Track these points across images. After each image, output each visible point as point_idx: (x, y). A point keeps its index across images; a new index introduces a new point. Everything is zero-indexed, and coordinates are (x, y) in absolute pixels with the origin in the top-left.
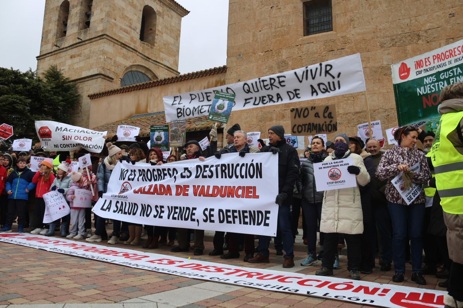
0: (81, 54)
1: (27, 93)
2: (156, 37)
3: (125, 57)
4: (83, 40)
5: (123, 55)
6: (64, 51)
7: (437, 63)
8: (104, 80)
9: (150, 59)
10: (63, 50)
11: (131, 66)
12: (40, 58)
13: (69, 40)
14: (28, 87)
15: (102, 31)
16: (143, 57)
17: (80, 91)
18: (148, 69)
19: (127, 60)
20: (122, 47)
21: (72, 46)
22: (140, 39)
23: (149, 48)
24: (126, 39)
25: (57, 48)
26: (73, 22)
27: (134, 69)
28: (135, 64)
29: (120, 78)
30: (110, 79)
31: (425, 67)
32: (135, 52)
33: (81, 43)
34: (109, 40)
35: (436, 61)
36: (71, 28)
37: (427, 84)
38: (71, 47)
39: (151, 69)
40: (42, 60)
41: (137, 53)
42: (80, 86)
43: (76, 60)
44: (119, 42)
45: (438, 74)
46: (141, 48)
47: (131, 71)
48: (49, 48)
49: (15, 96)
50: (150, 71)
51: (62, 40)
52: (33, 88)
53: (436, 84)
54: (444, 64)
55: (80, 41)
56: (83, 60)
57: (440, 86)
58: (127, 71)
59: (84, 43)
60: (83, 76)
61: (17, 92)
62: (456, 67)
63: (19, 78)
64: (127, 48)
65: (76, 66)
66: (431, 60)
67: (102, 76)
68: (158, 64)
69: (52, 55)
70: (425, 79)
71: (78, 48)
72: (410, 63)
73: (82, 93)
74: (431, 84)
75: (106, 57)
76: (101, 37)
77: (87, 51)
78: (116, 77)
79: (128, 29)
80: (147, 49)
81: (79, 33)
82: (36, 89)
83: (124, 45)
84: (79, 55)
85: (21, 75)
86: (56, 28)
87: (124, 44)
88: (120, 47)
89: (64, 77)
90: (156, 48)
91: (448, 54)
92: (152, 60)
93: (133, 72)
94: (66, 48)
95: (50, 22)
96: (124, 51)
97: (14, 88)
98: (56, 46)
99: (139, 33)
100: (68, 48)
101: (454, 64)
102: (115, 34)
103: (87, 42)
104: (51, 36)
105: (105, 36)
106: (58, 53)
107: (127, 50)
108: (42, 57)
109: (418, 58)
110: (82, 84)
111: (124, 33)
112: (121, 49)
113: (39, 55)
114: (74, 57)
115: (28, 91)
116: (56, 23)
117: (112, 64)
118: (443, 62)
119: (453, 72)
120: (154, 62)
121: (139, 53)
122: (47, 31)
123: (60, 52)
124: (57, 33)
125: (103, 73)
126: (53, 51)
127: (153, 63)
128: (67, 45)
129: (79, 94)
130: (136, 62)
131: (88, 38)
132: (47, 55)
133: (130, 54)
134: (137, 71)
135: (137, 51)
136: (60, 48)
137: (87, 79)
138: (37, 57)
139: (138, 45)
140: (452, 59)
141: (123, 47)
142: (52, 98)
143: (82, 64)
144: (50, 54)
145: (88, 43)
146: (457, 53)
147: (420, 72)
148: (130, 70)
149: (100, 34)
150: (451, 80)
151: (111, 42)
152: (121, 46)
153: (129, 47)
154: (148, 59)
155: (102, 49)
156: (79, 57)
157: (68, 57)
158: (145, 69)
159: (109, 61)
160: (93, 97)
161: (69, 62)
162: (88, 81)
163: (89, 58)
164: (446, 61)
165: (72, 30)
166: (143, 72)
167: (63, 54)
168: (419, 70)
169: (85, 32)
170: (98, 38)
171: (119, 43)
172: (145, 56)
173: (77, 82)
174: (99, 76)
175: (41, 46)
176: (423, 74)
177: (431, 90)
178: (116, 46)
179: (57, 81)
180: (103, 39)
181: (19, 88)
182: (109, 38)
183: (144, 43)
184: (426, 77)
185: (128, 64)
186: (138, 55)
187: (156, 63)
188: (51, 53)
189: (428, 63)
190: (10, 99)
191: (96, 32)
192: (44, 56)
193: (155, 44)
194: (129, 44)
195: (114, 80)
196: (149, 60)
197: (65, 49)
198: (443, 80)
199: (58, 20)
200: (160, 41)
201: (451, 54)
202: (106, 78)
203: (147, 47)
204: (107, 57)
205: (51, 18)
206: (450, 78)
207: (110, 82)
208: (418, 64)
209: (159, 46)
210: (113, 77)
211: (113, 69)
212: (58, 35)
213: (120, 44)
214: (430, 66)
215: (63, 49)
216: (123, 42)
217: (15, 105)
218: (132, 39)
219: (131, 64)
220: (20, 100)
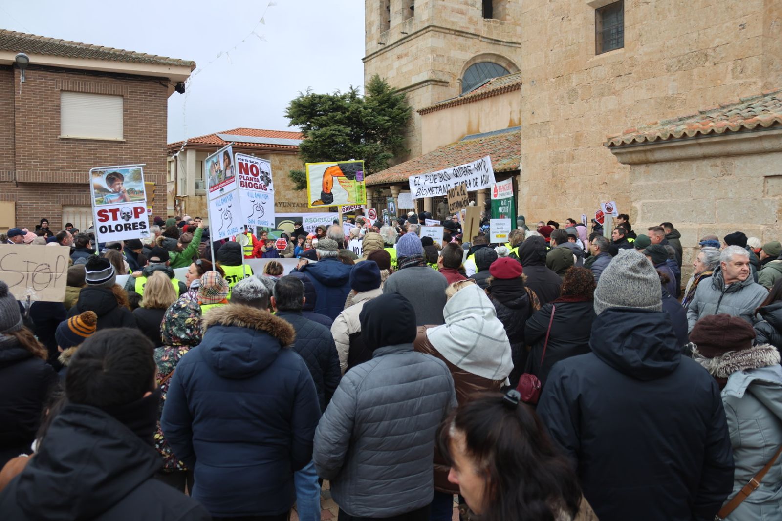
0: (408, 53)
1: (347, 121)
2: (508, 6)
3: (463, 48)
4: (409, 34)
5: (459, 46)
6: (390, 50)
8: (437, 86)
9: (500, 41)
10: (388, 49)
11: (474, 58)
12: (366, 60)
13: (394, 36)
14: (347, 114)
15: (428, 20)
16: (489, 41)
17: (411, 103)
18: (499, 57)
19: (466, 51)
20: (457, 35)
21: (398, 43)
22: (483, 16)
23: (498, 25)
24: (461, 23)
25: (382, 47)
26: (396, 10)
27: (479, 60)
28: (478, 53)
29: (459, 79)
30: (445, 83)
32: (477, 37)
33: (406, 39)
34: (437, 31)
36: (395, 18)
38: (396, 45)
39: (503, 54)
40: (368, 62)
41: (480, 38)
42: (411, 96)
43: (404, 60)
44: (452, 30)
46: (486, 29)
47: (475, 64)
48: (375, 47)
49: (333, 128)
50: (503, 57)
51: (387, 34)
52: (353, 113)
55: (405, 35)
56: (411, 61)
58: (469, 65)
59: (409, 38)
60: (413, 82)
61: (336, 122)
63: (336, 104)
64: (464, 35)
65: (404, 70)
67: (433, 83)
68: (514, 45)
69: (378, 56)
71: (404, 44)
73: (414, 105)
75: (435, 56)
76: (427, 30)
77: (413, 49)
78: (452, 78)
79: (464, 7)
80: (495, 27)
81: (404, 24)
82: (356, 113)
83: (460, 33)
84: (406, 55)
85: (338, 101)
86: (379, 18)
87: (458, 31)
88: (453, 36)
89: (389, 87)
90: (509, 22)
92: (503, 42)
93: (477, 65)
94: (392, 45)
95: (371, 11)
96: (461, 40)
97: (333, 117)
98: (381, 44)
99: (481, 9)
100: (394, 46)
102: (446, 20)
103: (412, 37)
104: (375, 29)
105: (431, 28)
106: (384, 53)
107: (465, 38)
108: (368, 59)
110: (412, 93)
111: (458, 15)
112: (455, 38)
113: (364, 56)
114: (402, 57)
115: (348, 118)
116: (379, 11)
117: (446, 62)
120: (508, 44)
121: (483, 37)
122: (370, 23)
123: (386, 52)
124: (381, 25)
125: (434, 77)
126: (378, 50)
127: (505, 46)
128: (392, 42)
129: (410, 106)
130: (479, 51)
131: (413, 31)
132: (373, 56)
133: (470, 42)
134: (484, 62)
135: (479, 36)
136: (386, 46)
137: (417, 87)
138: (363, 59)
139: (482, 25)
141: (459, 35)
142: (376, 120)
143: (410, 67)
144: (376, 55)
145: (414, 38)
148: (473, 63)
149: (426, 25)
151: (440, 34)
152: (454, 34)
153: (467, 33)
154: (496, 42)
155: (429, 45)
156: (406, 58)
157: (395, 57)
158: (495, 57)
159: (441, 59)
160: (423, 112)
161: (396, 64)
162: (418, 89)
163: (416, 58)
165: (396, 20)
166: (493, 61)
167: (389, 54)
169: (410, 22)
170: (424, 31)
171: (451, 32)
172: (492, 39)
173: (407, 91)
174: (429, 83)
175: (366, 44)
178: (448, 36)
179: (382, 95)
180: (429, 31)
181: (338, 117)
182: (437, 29)
183: (489, 21)
185: (468, 56)
186: (481, 41)
187: (511, 45)
188: (377, 52)
190: (329, 132)
191: (422, 22)
192: (370, 58)
193: (508, 17)
194: (467, 28)
195: (450, 84)
196: (499, 43)
197: (390, 48)
199: (381, 7)
200: (514, 10)
202: (439, 83)
203: (495, 25)
204: (437, 55)
205: (372, 5)
207: (444, 88)
209: (513, 17)
210: (448, 80)
211: (447, 69)
212: (383, 27)
213: (453, 33)
215: (388, 47)
216: (458, 29)
217: (334, 138)
218: (471, 20)
219: (473, 55)
220: (339, 131)
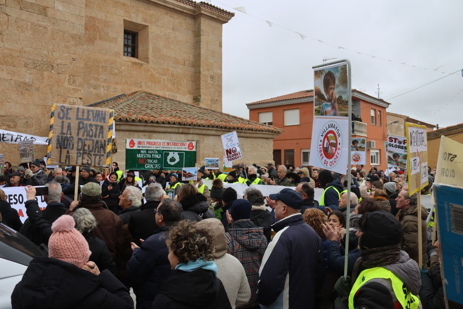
7: (148, 145)
31: (142, 145)
35: (148, 144)
37: (142, 153)
45: (147, 150)
53: (146, 154)
54: (151, 147)
57: (148, 156)
62: (156, 150)
66: (146, 143)
70: (141, 151)
72: (136, 141)
74: (144, 154)
91: (153, 143)
101: (155, 149)
109: (140, 140)
118: (150, 146)
119: (154, 152)
140: (155, 146)
146: (157, 144)
147: (139, 147)
150: (153, 155)
164: (152, 146)
168: (139, 145)
176: (141, 148)
177: (143, 156)
184: (142, 150)
189: (144, 144)
198: (149, 154)
201: (154, 144)
206: (152, 154)
208: (139, 143)
214: (145, 146)
